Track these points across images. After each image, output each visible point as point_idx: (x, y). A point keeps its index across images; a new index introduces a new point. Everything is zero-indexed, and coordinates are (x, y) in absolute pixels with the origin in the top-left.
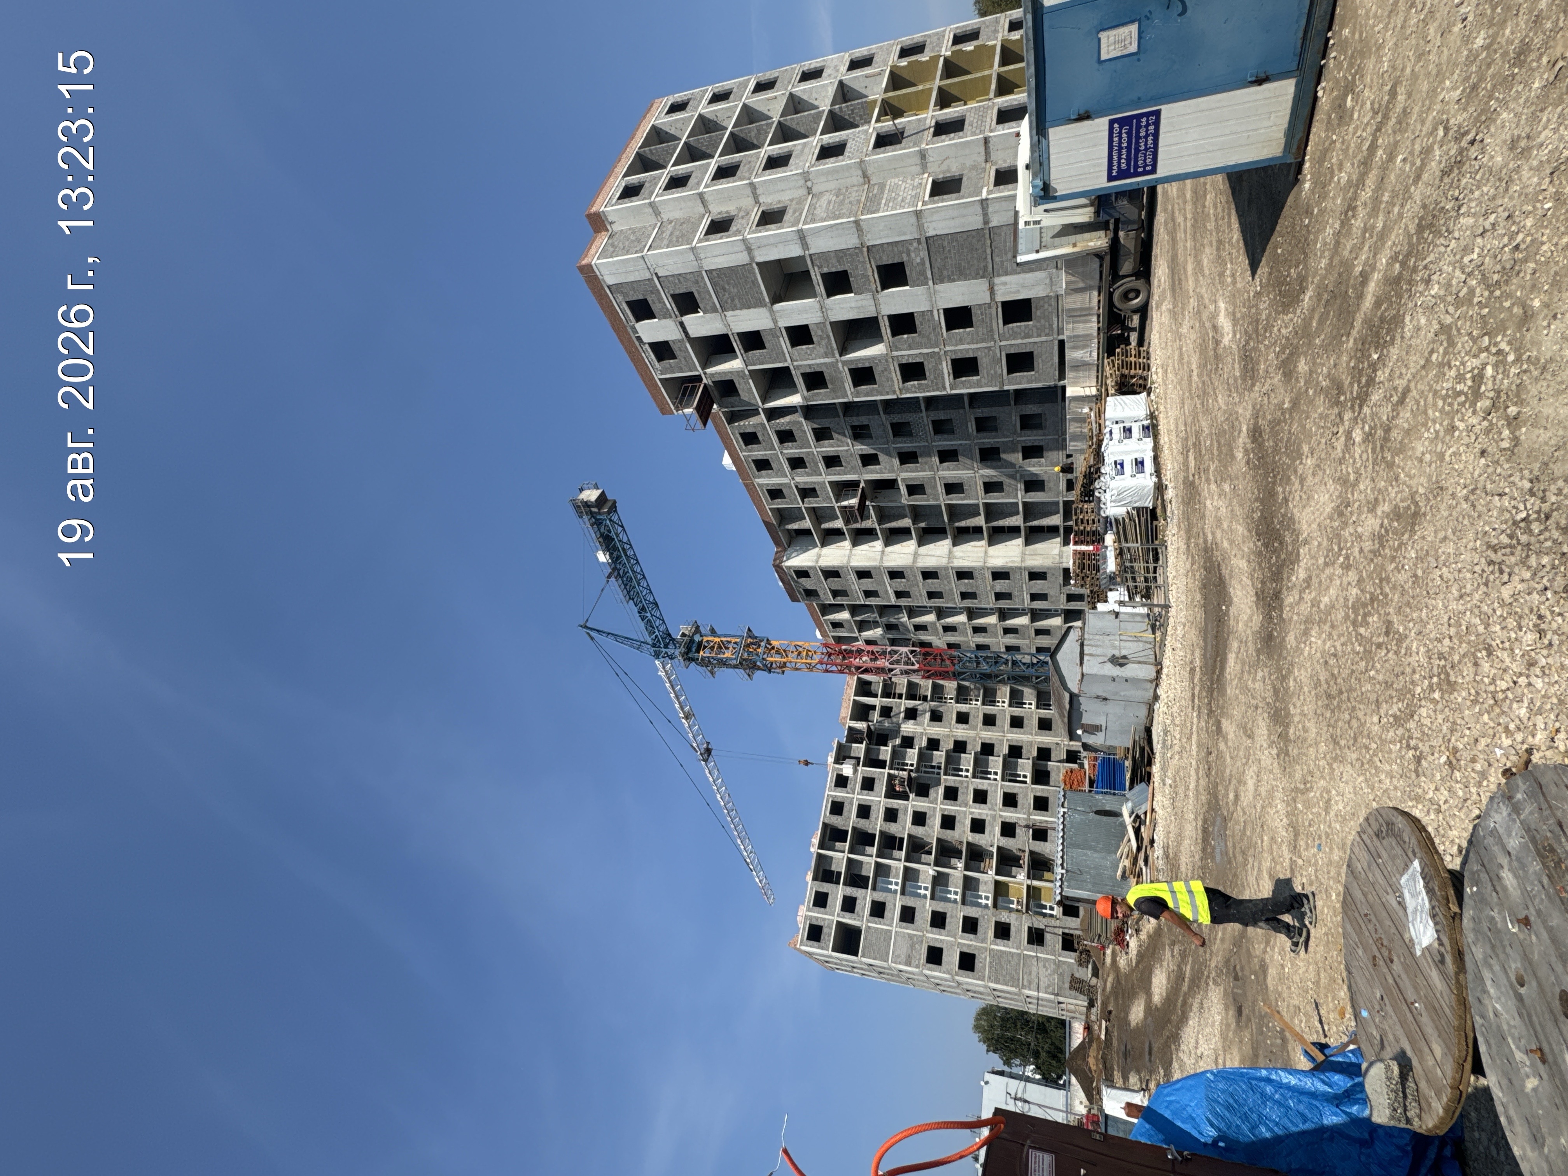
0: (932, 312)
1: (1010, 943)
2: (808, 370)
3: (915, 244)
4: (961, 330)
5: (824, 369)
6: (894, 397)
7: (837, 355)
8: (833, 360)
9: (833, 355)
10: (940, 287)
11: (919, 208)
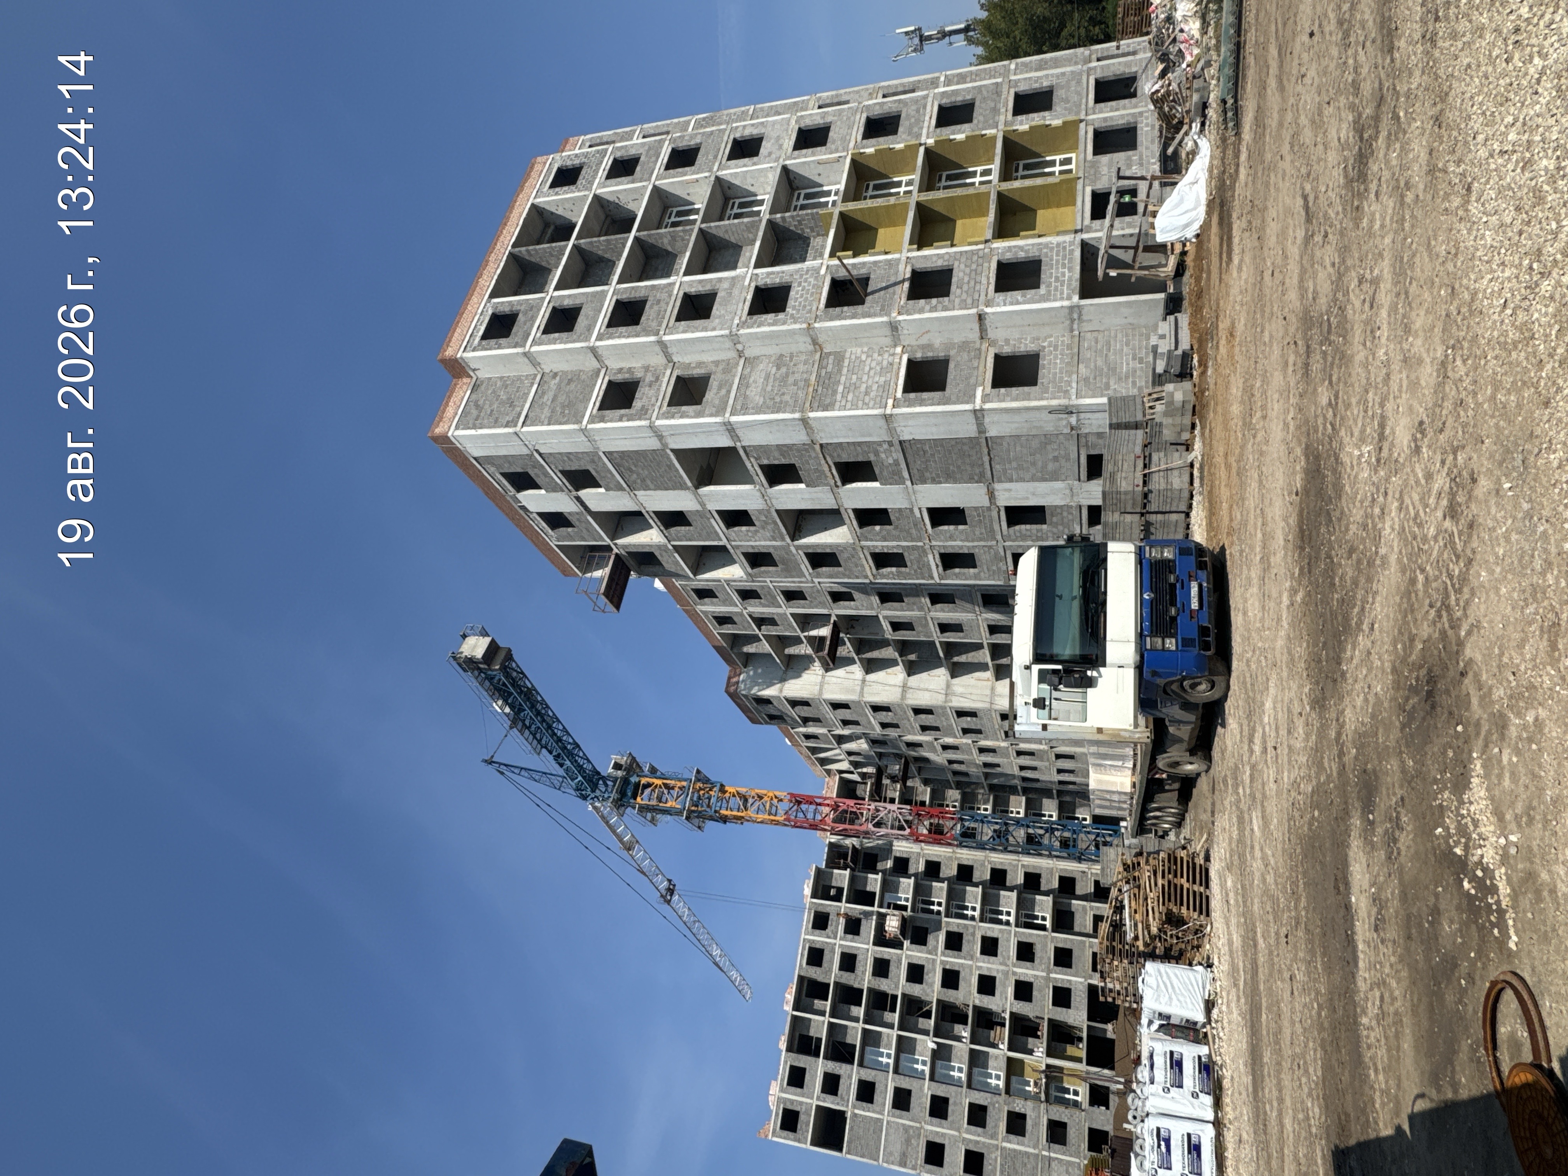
0: (911, 510)
1: (1025, 1140)
2: (751, 551)
3: (886, 446)
4: (952, 527)
5: (771, 551)
6: (867, 581)
7: (788, 540)
8: (783, 543)
9: (783, 539)
10: (919, 487)
11: (888, 411)
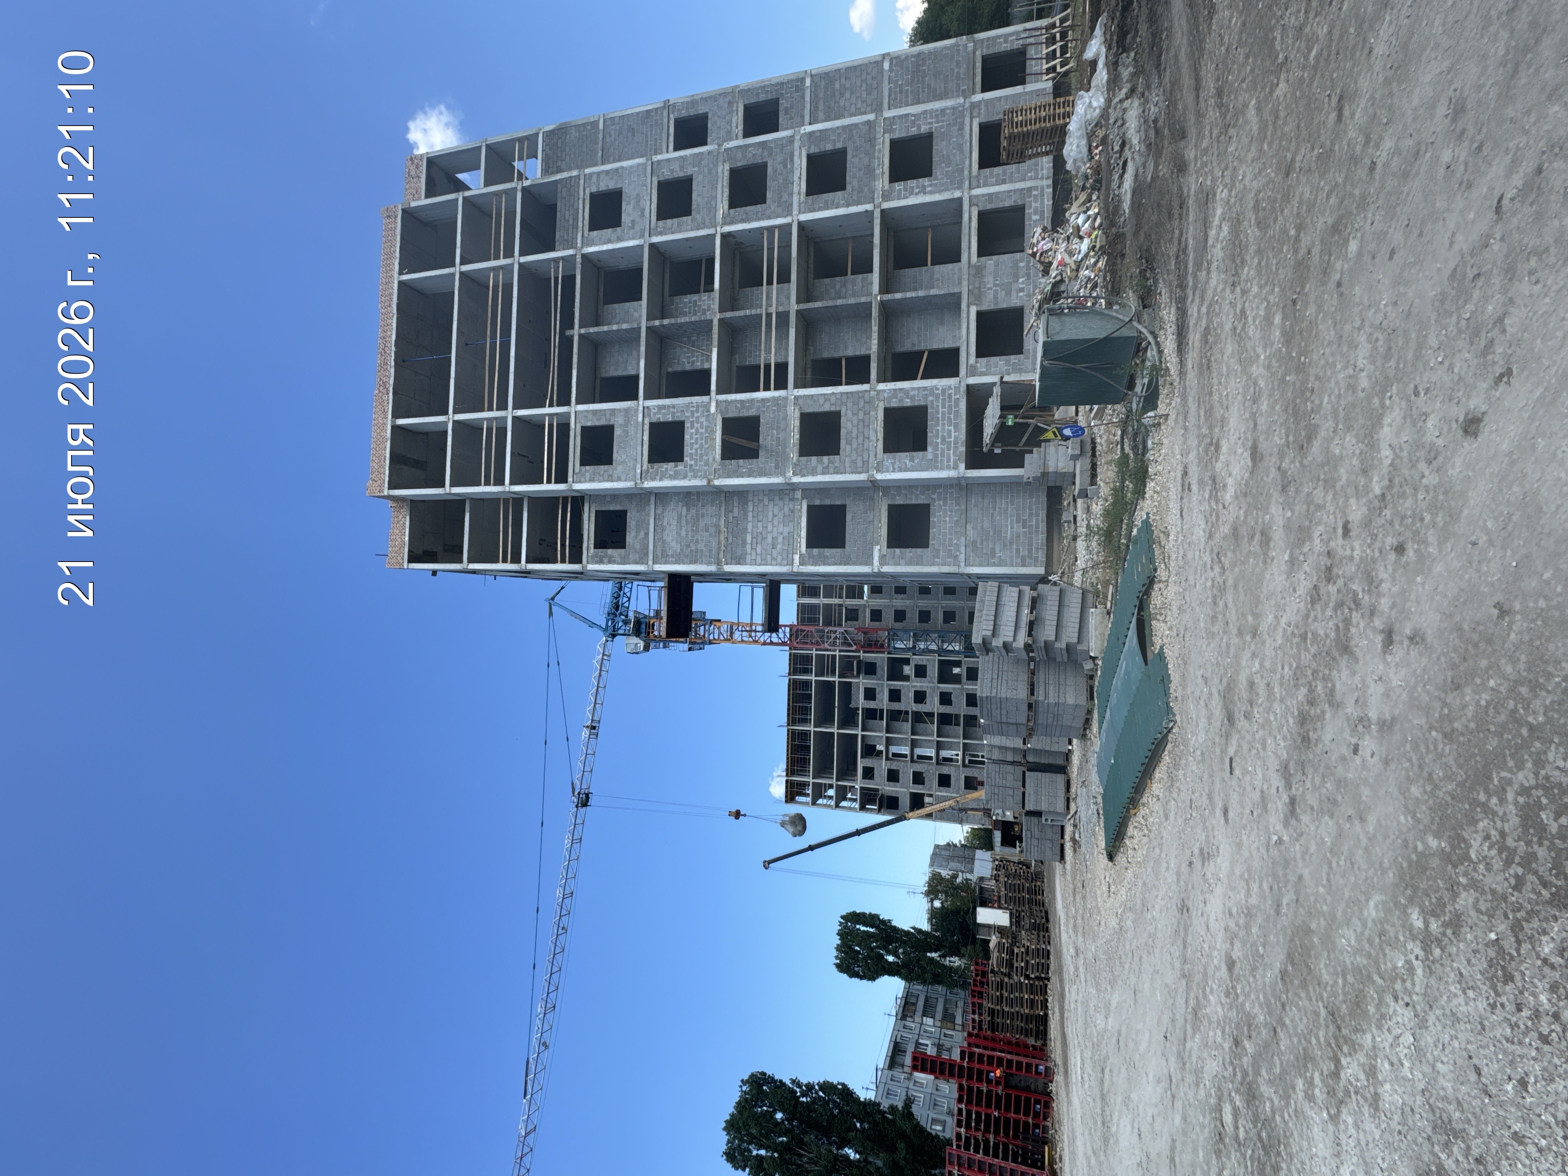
1: (951, 789)
11: (795, 569)
